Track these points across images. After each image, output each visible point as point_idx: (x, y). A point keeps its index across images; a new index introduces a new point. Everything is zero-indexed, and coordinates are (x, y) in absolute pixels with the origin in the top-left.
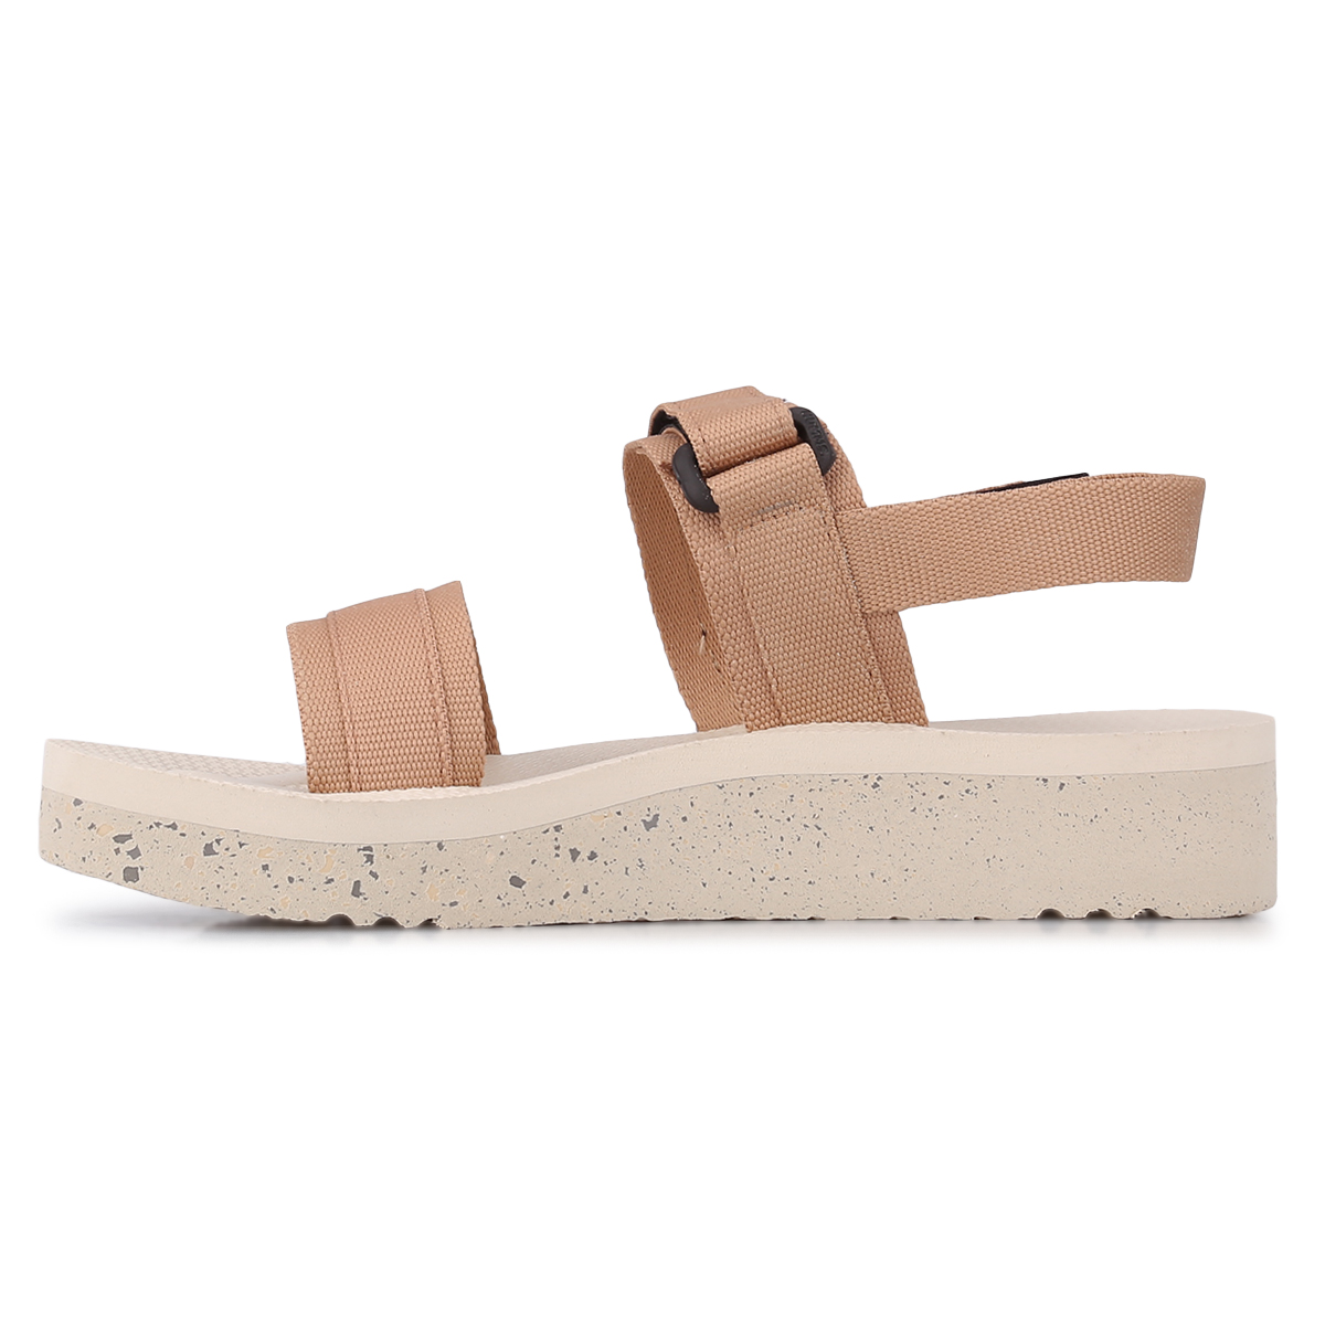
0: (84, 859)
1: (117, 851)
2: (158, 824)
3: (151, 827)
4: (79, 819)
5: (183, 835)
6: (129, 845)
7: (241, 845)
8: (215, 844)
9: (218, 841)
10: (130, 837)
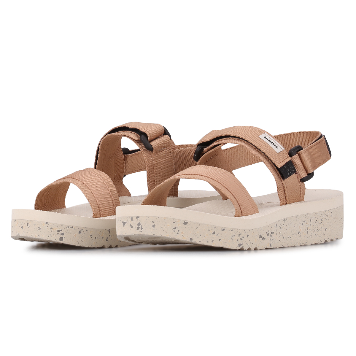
0: (49, 236)
1: (58, 234)
2: (68, 227)
3: (67, 228)
4: (47, 227)
5: (74, 229)
6: (61, 232)
7: (87, 231)
8: (81, 231)
9: (82, 230)
10: (61, 230)
